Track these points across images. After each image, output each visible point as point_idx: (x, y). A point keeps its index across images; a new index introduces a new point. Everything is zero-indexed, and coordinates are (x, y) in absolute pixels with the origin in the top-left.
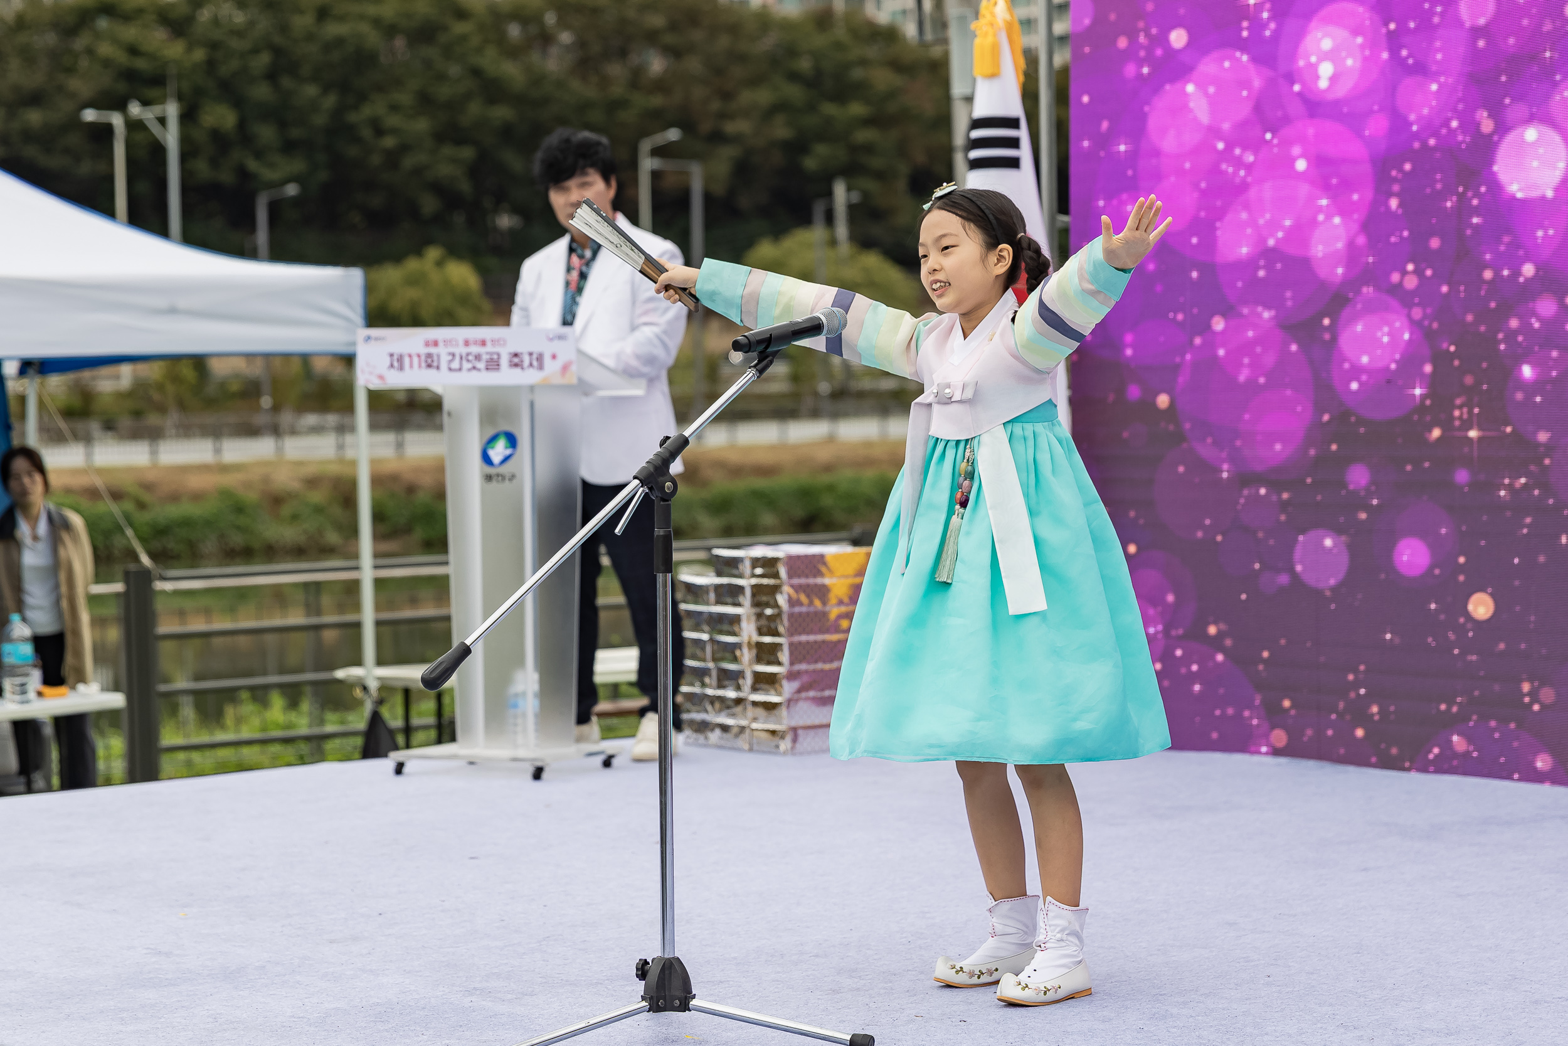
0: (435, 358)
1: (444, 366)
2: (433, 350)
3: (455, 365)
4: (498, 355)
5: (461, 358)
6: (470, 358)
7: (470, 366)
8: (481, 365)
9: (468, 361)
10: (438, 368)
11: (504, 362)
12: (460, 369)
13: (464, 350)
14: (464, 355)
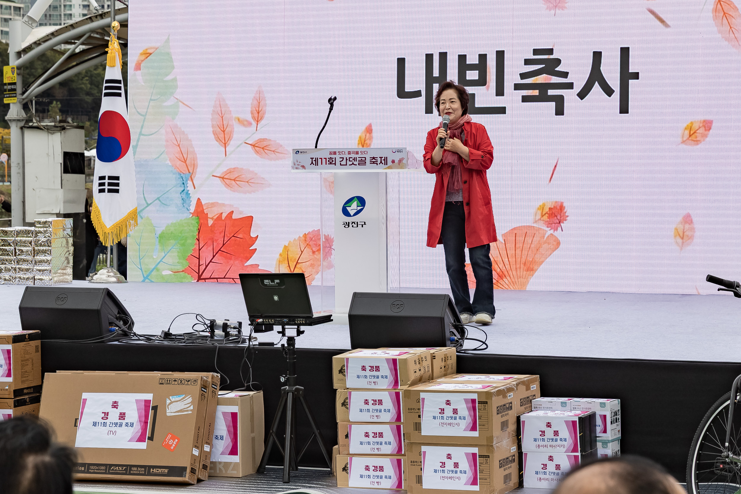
0: (334, 160)
1: (338, 163)
2: (333, 156)
3: (344, 162)
4: (365, 158)
5: (347, 160)
6: (351, 159)
7: (351, 163)
8: (356, 163)
9: (350, 161)
10: (335, 164)
11: (368, 161)
12: (346, 165)
13: (348, 156)
14: (348, 159)
